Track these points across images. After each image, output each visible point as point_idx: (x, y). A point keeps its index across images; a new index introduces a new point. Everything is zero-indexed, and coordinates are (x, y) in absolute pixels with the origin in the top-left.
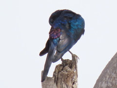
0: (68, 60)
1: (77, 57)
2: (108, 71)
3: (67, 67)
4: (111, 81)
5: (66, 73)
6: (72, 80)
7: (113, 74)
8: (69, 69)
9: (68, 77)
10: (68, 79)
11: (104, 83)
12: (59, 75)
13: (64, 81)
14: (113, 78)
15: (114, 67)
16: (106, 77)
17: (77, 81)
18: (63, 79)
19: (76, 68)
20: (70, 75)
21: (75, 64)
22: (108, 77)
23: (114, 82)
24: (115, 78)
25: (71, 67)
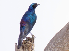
0: (30, 38)
1: (34, 36)
2: (51, 44)
3: (29, 42)
4: (52, 49)
5: (28, 44)
6: (31, 48)
7: (53, 46)
8: (30, 42)
9: (29, 46)
10: (29, 48)
11: (48, 50)
12: (25, 45)
13: (27, 48)
14: (53, 48)
15: (54, 42)
16: (50, 47)
17: (34, 49)
18: (26, 48)
19: (34, 42)
20: (31, 45)
21: (33, 40)
22: (51, 47)
23: (54, 50)
24: (54, 48)
25: (31, 41)
